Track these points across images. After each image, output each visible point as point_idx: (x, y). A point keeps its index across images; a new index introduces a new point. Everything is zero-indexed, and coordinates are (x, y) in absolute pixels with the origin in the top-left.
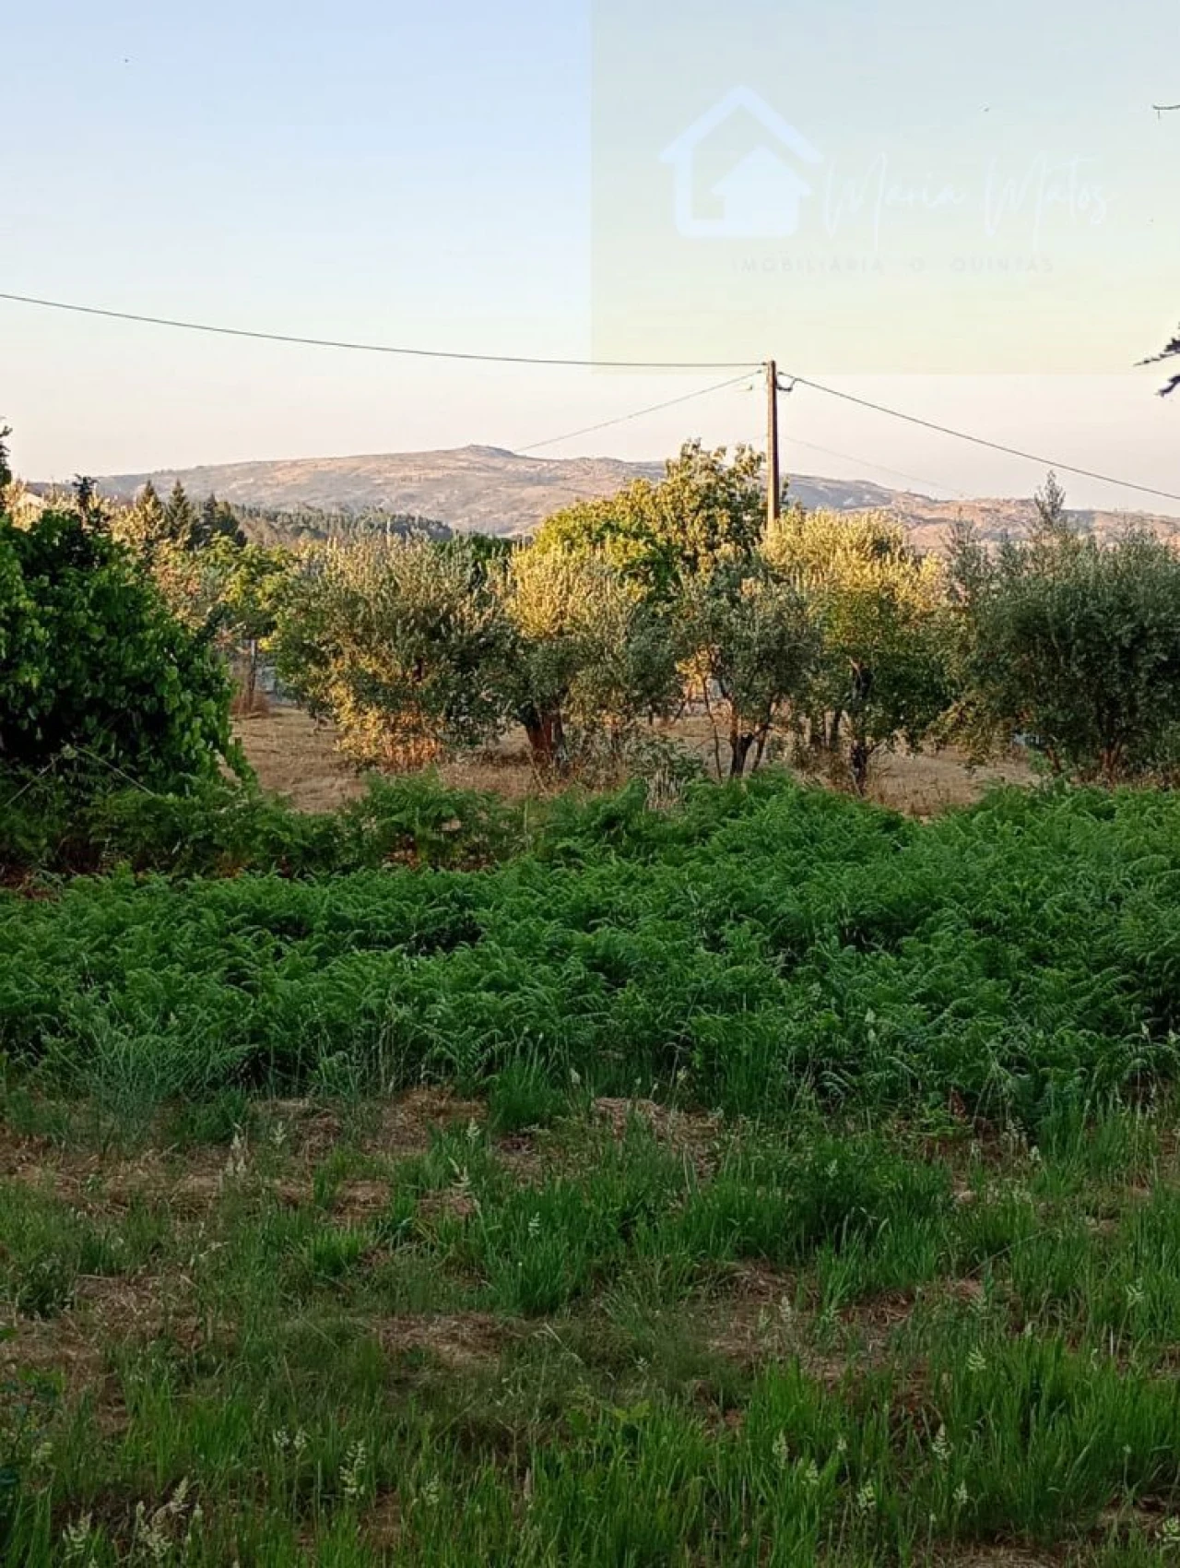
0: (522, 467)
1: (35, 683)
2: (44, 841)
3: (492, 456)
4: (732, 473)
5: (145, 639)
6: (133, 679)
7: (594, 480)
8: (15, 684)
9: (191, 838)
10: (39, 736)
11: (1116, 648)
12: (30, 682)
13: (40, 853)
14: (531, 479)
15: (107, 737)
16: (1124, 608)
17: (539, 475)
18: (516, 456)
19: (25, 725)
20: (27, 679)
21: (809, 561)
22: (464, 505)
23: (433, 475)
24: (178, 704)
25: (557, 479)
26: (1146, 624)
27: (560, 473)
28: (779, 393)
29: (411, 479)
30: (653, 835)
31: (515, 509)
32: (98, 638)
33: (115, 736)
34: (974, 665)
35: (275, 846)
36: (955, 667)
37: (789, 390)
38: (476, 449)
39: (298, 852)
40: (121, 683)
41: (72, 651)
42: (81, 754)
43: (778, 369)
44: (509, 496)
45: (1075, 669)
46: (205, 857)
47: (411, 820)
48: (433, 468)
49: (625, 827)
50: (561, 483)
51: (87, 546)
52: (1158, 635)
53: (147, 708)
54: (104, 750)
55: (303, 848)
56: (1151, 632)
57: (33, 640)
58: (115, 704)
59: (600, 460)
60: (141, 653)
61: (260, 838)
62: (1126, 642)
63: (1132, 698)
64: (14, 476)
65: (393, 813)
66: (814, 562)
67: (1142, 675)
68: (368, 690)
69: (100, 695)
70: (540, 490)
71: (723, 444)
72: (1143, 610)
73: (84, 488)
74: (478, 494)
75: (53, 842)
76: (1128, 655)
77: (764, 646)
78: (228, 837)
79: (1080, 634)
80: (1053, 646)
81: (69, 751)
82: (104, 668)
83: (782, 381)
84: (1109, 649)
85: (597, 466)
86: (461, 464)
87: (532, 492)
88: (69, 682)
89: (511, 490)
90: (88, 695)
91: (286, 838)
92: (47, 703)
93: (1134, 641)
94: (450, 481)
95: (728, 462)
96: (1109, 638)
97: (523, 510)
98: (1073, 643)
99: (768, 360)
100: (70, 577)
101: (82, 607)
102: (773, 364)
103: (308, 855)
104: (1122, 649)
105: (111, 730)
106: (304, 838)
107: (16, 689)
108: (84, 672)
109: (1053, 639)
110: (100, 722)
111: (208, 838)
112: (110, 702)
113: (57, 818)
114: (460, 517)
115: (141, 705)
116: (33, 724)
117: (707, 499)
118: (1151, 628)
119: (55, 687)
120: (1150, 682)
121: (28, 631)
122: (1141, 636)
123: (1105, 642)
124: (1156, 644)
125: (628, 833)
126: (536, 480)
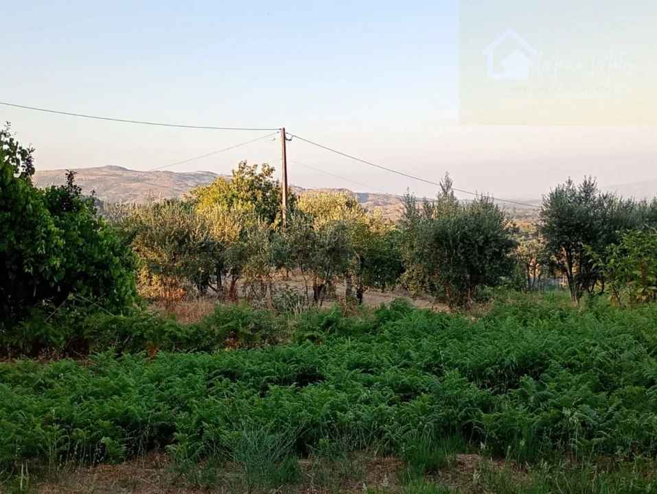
0: (131, 174)
1: (58, 264)
2: (62, 338)
3: (117, 170)
4: (261, 175)
5: (103, 244)
6: (99, 263)
7: (161, 180)
8: (49, 265)
9: (133, 335)
10: (59, 290)
11: (476, 246)
12: (56, 264)
13: (60, 344)
14: (134, 180)
15: (88, 290)
16: (478, 229)
17: (138, 178)
18: (127, 170)
19: (53, 285)
20: (55, 263)
21: (319, 211)
22: (105, 190)
23: (91, 178)
24: (119, 274)
25: (145, 179)
26: (489, 236)
27: (146, 177)
28: (286, 141)
29: (82, 180)
30: (352, 329)
31: (128, 192)
32: (81, 244)
33: (91, 289)
34: (417, 253)
35: (175, 338)
36: (407, 255)
37: (291, 140)
38: (110, 167)
39: (185, 341)
40: (92, 264)
41: (70, 251)
42: (77, 297)
43: (286, 131)
44: (125, 186)
45: (459, 255)
46: (139, 343)
47: (237, 325)
48: (92, 175)
49: (336, 326)
50: (147, 181)
51: (71, 203)
52: (493, 240)
53: (105, 275)
54: (87, 295)
55: (187, 339)
56: (491, 240)
57: (56, 246)
58: (91, 274)
59: (164, 172)
60: (101, 252)
61: (166, 335)
62: (481, 244)
63: (483, 267)
64: (36, 170)
65: (229, 321)
66: (322, 211)
67: (488, 257)
68: (154, 267)
69: (83, 270)
70: (138, 184)
71: (256, 164)
72: (487, 230)
73: (70, 176)
74: (111, 186)
75: (66, 339)
76: (481, 249)
77: (330, 246)
78: (151, 335)
79: (462, 240)
80: (450, 246)
81: (71, 296)
82: (85, 258)
83: (288, 137)
84: (473, 246)
85: (163, 174)
86: (104, 173)
87: (135, 185)
88: (72, 265)
89: (125, 184)
90: (79, 271)
91: (179, 334)
92: (62, 274)
93: (483, 244)
94: (100, 181)
95: (258, 171)
96: (473, 242)
97: (131, 192)
98: (459, 244)
99: (282, 128)
100: (66, 216)
101: (74, 230)
102: (284, 129)
103: (189, 341)
104: (479, 246)
105: (90, 286)
106: (187, 334)
107: (49, 267)
108: (76, 260)
109: (451, 242)
110: (84, 283)
111: (142, 335)
112: (89, 273)
113: (68, 327)
114: (104, 195)
115: (103, 274)
116: (56, 284)
117: (252, 186)
118: (490, 238)
119: (65, 267)
120: (491, 260)
121: (55, 241)
122: (486, 241)
123: (471, 244)
124: (493, 244)
125: (338, 328)
126: (136, 180)
